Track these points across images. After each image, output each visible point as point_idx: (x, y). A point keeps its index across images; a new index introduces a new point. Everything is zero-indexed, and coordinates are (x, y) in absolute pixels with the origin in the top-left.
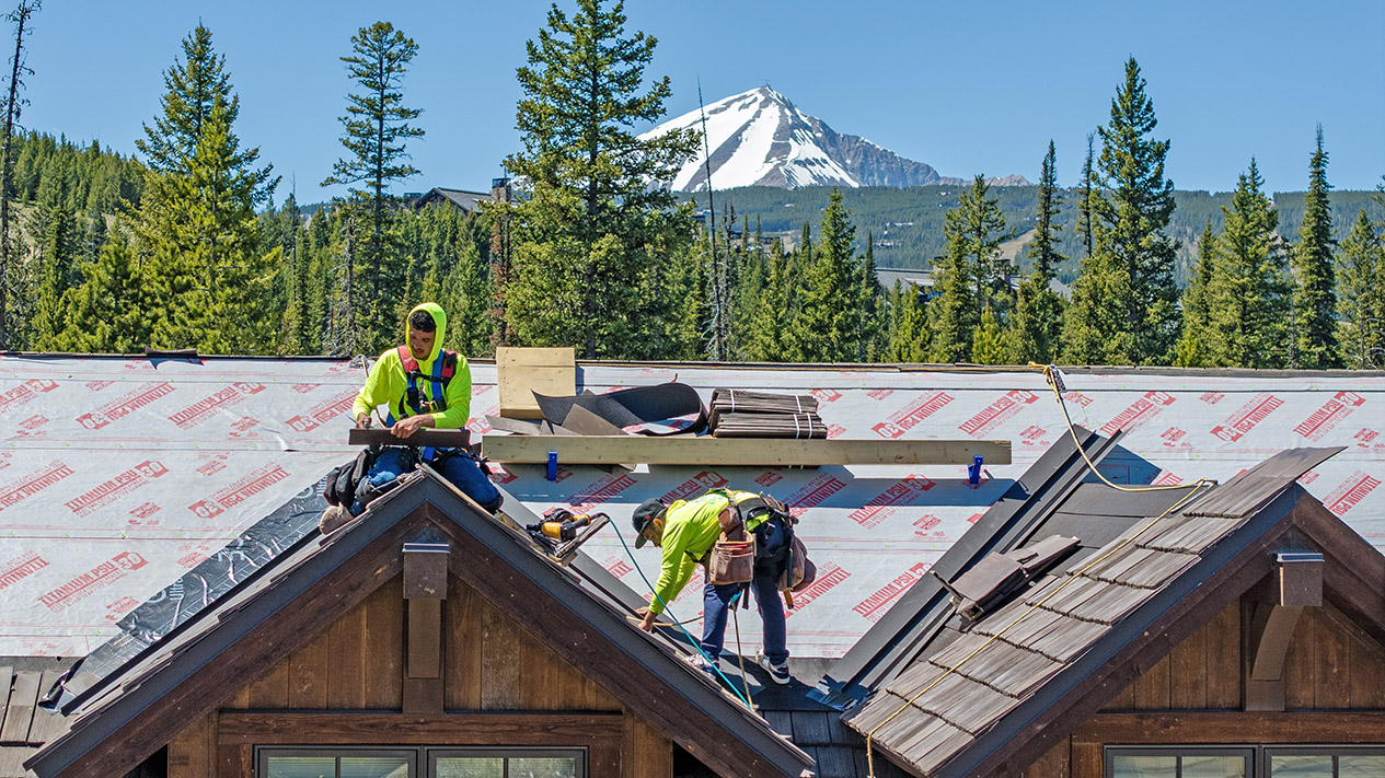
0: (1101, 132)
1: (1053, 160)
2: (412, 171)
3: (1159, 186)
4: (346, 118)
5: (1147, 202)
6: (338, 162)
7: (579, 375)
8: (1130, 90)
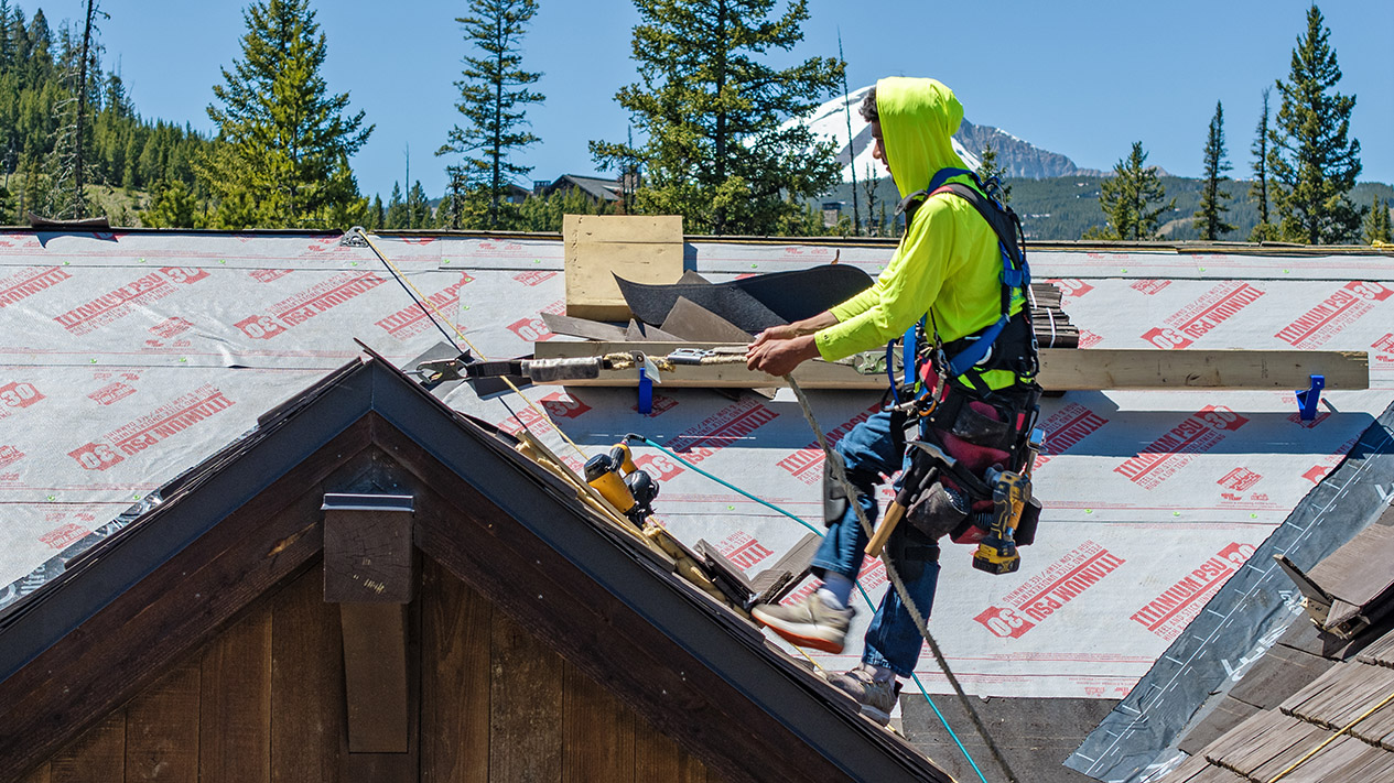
0: (1280, 86)
1: (1220, 123)
2: (532, 139)
3: (1342, 146)
4: (462, 83)
5: (1331, 163)
6: (453, 129)
7: (690, 259)
8: (1312, 40)
